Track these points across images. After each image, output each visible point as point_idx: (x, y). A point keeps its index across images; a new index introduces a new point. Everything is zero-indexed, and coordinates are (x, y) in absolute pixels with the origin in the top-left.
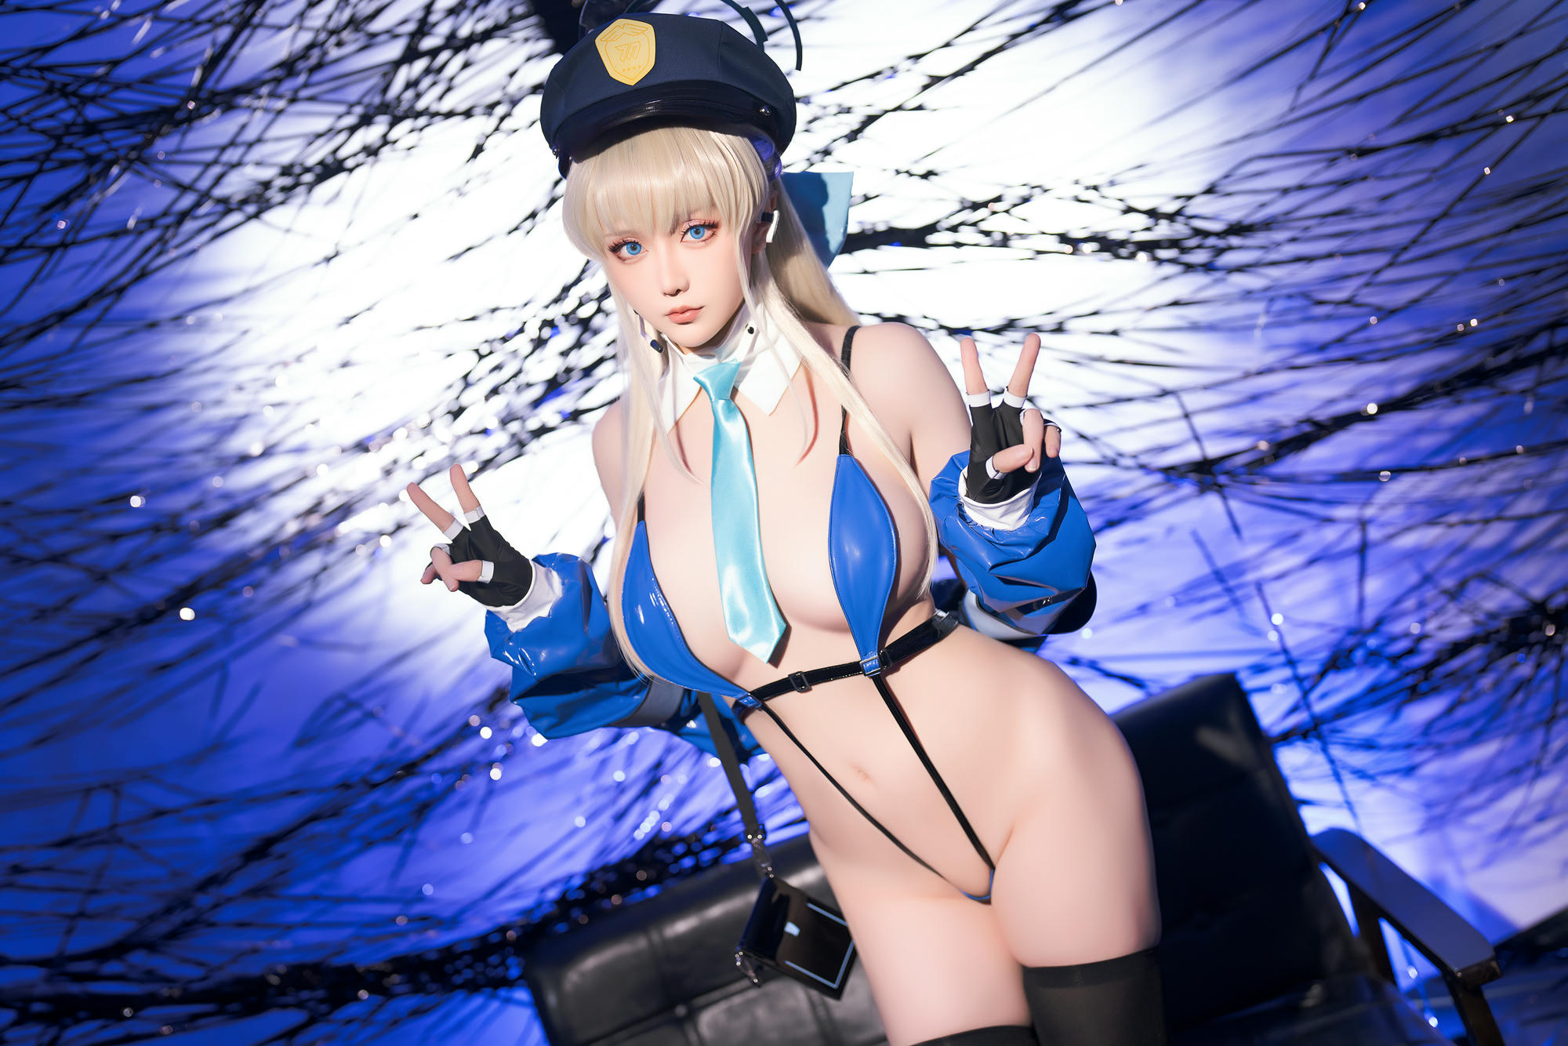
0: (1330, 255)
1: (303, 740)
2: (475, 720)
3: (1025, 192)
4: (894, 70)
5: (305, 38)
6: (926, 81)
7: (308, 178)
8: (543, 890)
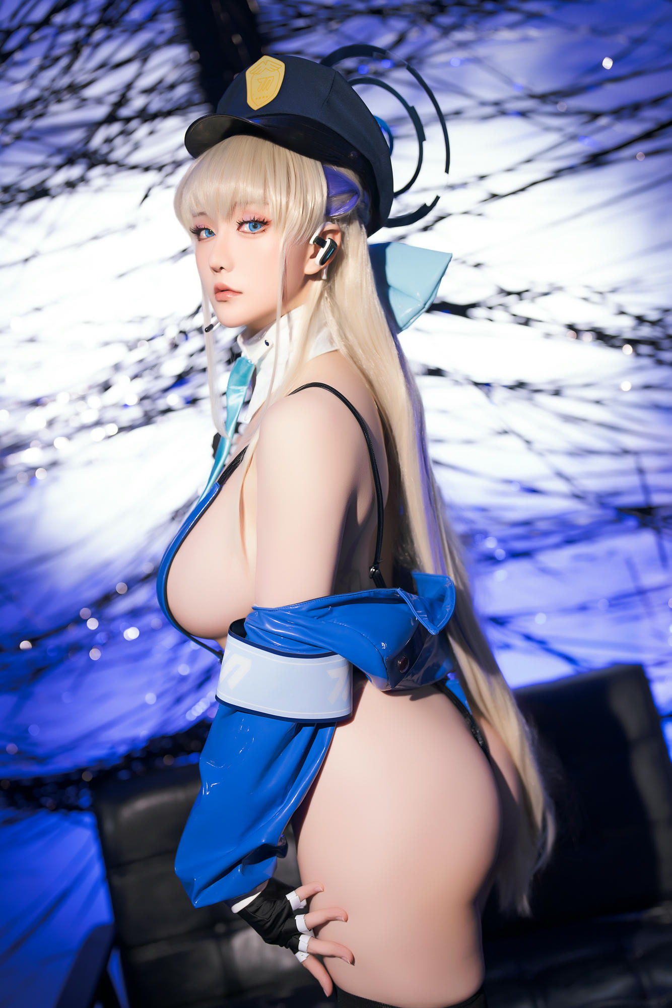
2: (85, 612)
5: (33, 93)
7: (21, 197)
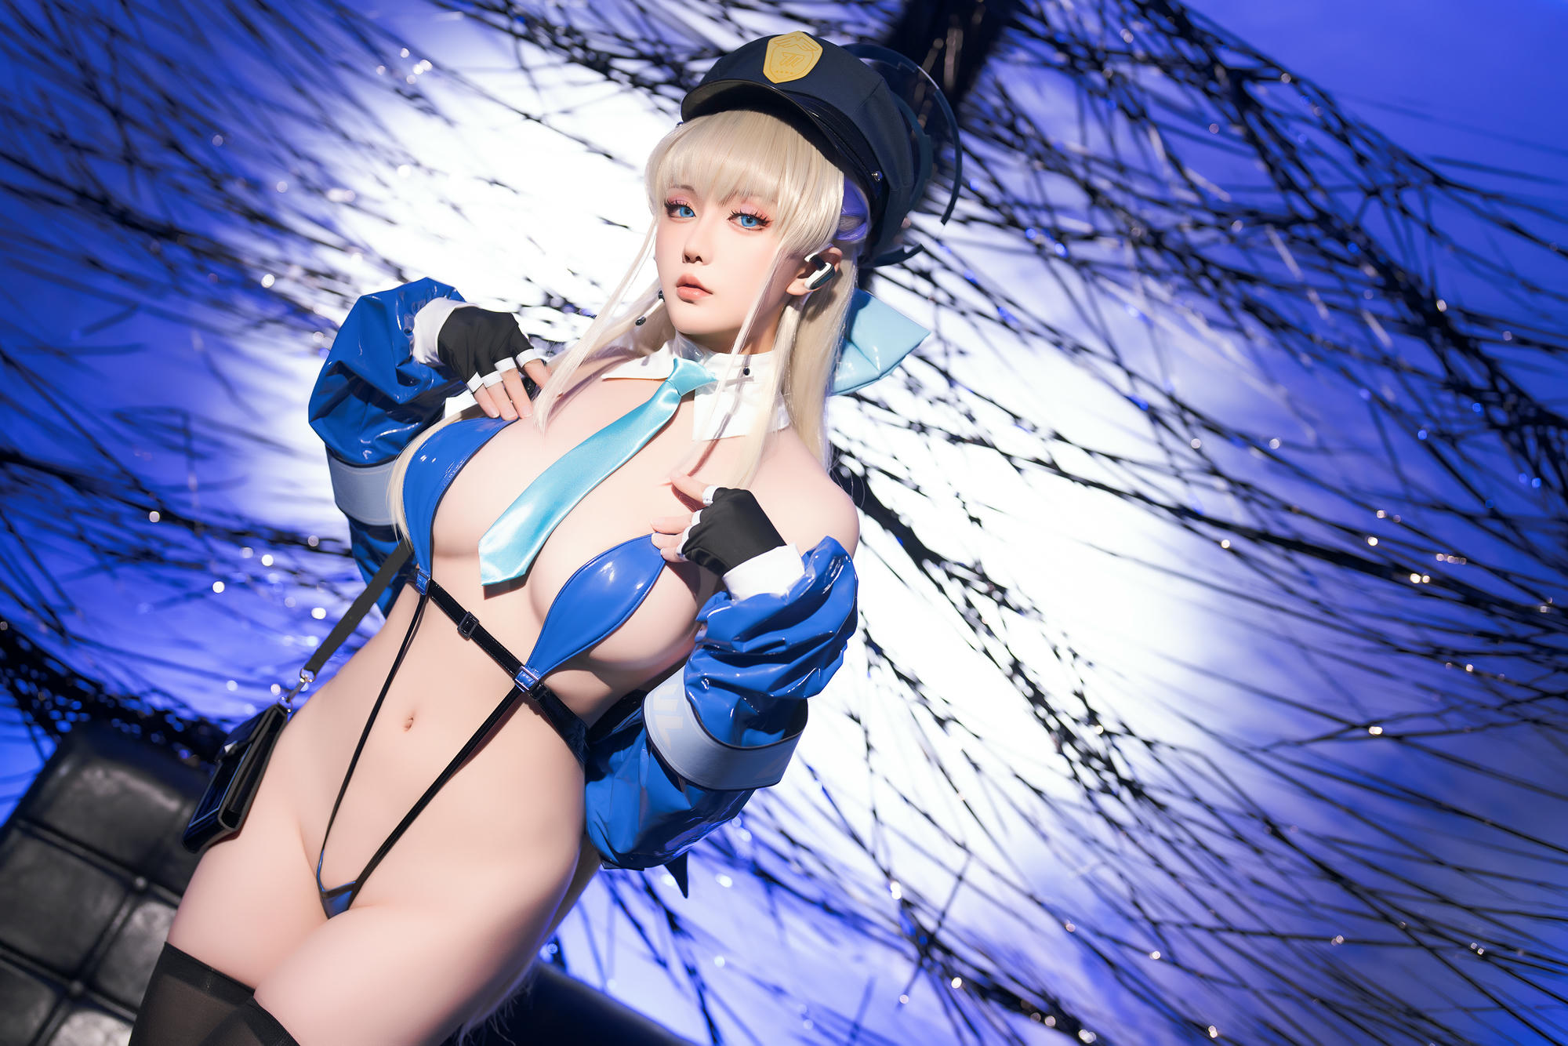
0: (1173, 875)
1: (121, 416)
3: (1025, 605)
4: (1034, 429)
6: (1045, 458)
7: (578, 53)
8: (155, 690)
